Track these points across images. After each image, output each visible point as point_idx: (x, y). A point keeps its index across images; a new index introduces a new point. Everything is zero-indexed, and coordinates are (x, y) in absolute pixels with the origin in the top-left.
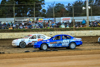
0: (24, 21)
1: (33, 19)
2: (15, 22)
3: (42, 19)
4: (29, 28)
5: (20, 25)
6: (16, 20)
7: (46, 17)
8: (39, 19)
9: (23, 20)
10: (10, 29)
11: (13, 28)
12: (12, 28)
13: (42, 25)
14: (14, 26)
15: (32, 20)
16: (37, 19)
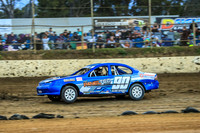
0: (120, 27)
1: (147, 21)
2: (95, 28)
3: (173, 21)
4: (135, 45)
5: (108, 37)
6: (97, 24)
7: (183, 14)
8: (164, 21)
9: (118, 24)
10: (79, 48)
11: (90, 45)
12: (85, 47)
13: (171, 37)
14: (92, 40)
15: (142, 23)
16: (159, 21)
